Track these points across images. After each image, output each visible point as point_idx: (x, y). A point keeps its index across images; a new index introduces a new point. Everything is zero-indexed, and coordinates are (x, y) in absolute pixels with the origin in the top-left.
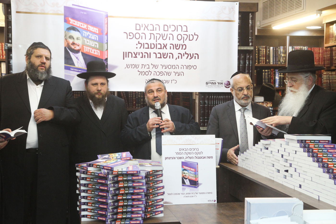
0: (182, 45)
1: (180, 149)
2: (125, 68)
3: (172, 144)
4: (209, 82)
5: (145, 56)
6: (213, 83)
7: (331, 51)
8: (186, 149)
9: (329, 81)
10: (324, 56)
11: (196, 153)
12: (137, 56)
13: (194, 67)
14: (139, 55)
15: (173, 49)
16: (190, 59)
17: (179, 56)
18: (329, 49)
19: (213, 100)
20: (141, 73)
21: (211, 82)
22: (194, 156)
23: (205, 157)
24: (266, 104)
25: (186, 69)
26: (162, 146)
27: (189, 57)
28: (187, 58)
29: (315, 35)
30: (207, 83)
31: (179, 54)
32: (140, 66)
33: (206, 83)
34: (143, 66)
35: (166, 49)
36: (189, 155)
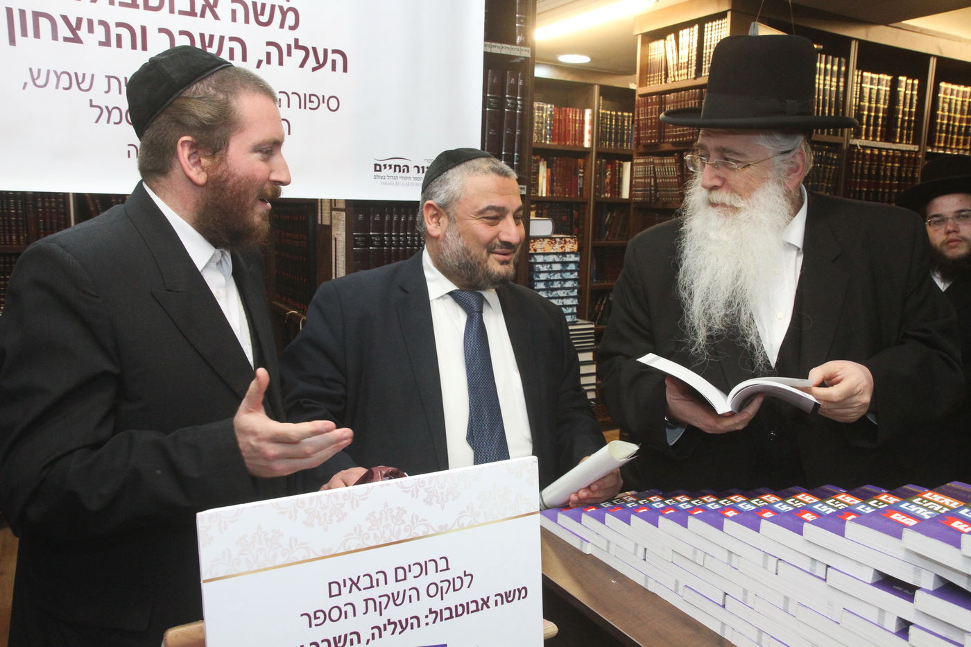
0: (281, 8)
1: (334, 587)
2: (26, 84)
3: (280, 561)
4: (388, 163)
5: (119, 37)
6: (397, 168)
7: (659, 104)
8: (375, 577)
9: (653, 180)
10: (638, 117)
11: (433, 590)
12: (83, 33)
13: (332, 103)
14: (91, 30)
15: (247, 21)
16: (314, 69)
17: (268, 55)
18: (655, 98)
19: (398, 231)
20: (105, 113)
21: (393, 162)
22: (420, 608)
23: (485, 603)
24: (560, 243)
25: (300, 107)
26: (206, 589)
27: (312, 62)
28: (302, 65)
29: (569, 78)
30: (378, 168)
31: (269, 44)
32: (100, 83)
33: (376, 165)
34: (113, 81)
35: (216, 17)
36: (394, 613)
